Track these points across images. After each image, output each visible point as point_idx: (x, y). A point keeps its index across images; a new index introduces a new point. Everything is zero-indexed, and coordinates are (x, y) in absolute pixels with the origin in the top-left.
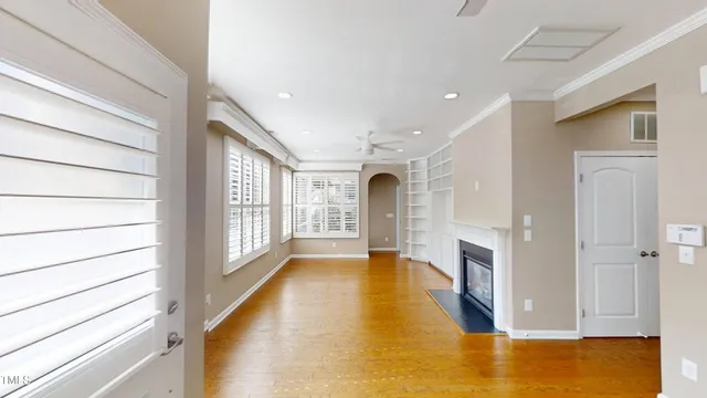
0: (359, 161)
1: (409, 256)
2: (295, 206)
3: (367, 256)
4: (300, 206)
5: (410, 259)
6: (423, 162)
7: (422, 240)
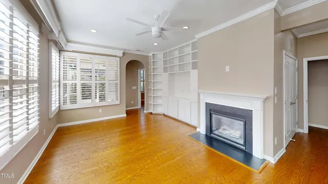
0: (119, 49)
1: (150, 111)
2: (62, 82)
3: (125, 115)
4: (69, 82)
5: (151, 113)
6: (160, 56)
7: (159, 101)
